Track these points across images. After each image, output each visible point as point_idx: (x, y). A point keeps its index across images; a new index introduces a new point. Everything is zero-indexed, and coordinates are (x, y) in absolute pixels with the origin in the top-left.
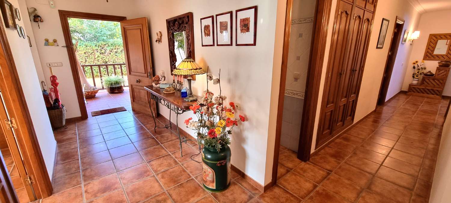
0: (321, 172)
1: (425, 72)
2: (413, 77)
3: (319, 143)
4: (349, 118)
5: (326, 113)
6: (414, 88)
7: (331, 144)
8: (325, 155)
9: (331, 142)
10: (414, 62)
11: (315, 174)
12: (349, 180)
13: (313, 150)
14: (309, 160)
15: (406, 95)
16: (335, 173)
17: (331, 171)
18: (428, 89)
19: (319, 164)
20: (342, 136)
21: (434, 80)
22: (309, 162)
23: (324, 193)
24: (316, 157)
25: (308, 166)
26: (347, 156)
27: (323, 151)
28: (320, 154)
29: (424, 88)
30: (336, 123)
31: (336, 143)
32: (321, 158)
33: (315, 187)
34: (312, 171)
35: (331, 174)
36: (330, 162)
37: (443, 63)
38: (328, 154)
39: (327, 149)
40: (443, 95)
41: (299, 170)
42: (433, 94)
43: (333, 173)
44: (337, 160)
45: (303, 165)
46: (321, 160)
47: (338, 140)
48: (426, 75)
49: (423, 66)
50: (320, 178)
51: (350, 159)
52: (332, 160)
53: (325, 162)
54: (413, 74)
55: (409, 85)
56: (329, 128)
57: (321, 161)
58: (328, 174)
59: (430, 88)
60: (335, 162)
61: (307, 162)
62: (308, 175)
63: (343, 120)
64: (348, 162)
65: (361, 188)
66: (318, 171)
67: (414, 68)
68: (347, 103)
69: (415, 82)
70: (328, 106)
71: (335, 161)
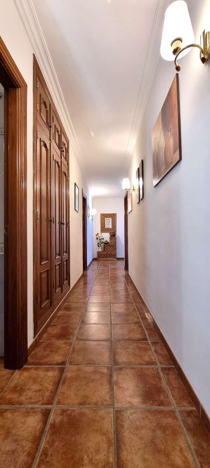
0: (50, 374)
1: (104, 241)
2: (98, 246)
3: (38, 325)
4: (65, 282)
5: (41, 274)
6: (100, 254)
7: (54, 321)
8: (50, 340)
9: (53, 317)
10: (96, 234)
11: (41, 385)
12: (90, 364)
13: (30, 340)
14: (26, 361)
15: (97, 261)
16: (71, 363)
17: (63, 363)
18: (108, 254)
19: (45, 360)
20: (63, 307)
21: (110, 246)
22: (28, 365)
23: (65, 419)
24: (38, 350)
25: (26, 374)
26: (76, 329)
27: (45, 336)
28: (43, 342)
29: (106, 253)
30: (54, 289)
31: (59, 317)
32: (45, 348)
33: (46, 414)
34: (35, 380)
35: (66, 370)
36: (59, 348)
37: (112, 233)
38: (52, 337)
39: (50, 330)
40: (117, 257)
41: (9, 396)
42: (112, 257)
43: (68, 365)
44: (66, 340)
45: (18, 376)
46: (46, 351)
47: (61, 313)
48: (105, 243)
49: (101, 237)
50: (50, 387)
51: (81, 332)
52: (60, 343)
53: (52, 351)
54: (98, 244)
55: (97, 253)
56: (47, 298)
57: (46, 353)
58: (62, 371)
59: (110, 253)
60: (65, 345)
61: (25, 366)
62: (30, 394)
63: (61, 285)
64: (80, 337)
65: (108, 368)
66: (46, 375)
67: (97, 239)
68: (62, 262)
69: (100, 250)
70: (42, 263)
71: (65, 343)
